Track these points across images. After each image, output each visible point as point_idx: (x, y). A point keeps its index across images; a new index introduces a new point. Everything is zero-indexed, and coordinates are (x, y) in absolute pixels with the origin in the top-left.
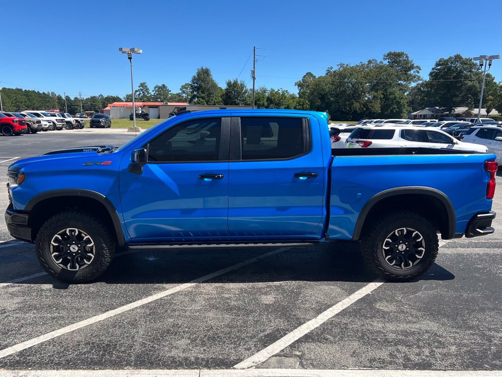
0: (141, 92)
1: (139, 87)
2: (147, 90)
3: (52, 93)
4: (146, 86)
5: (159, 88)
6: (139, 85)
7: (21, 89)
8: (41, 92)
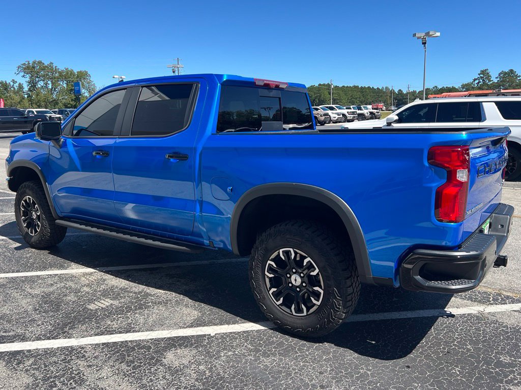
0: (481, 81)
1: (479, 74)
2: (489, 77)
3: (386, 88)
4: (488, 73)
5: (506, 73)
6: (479, 72)
7: (358, 86)
8: (375, 88)
